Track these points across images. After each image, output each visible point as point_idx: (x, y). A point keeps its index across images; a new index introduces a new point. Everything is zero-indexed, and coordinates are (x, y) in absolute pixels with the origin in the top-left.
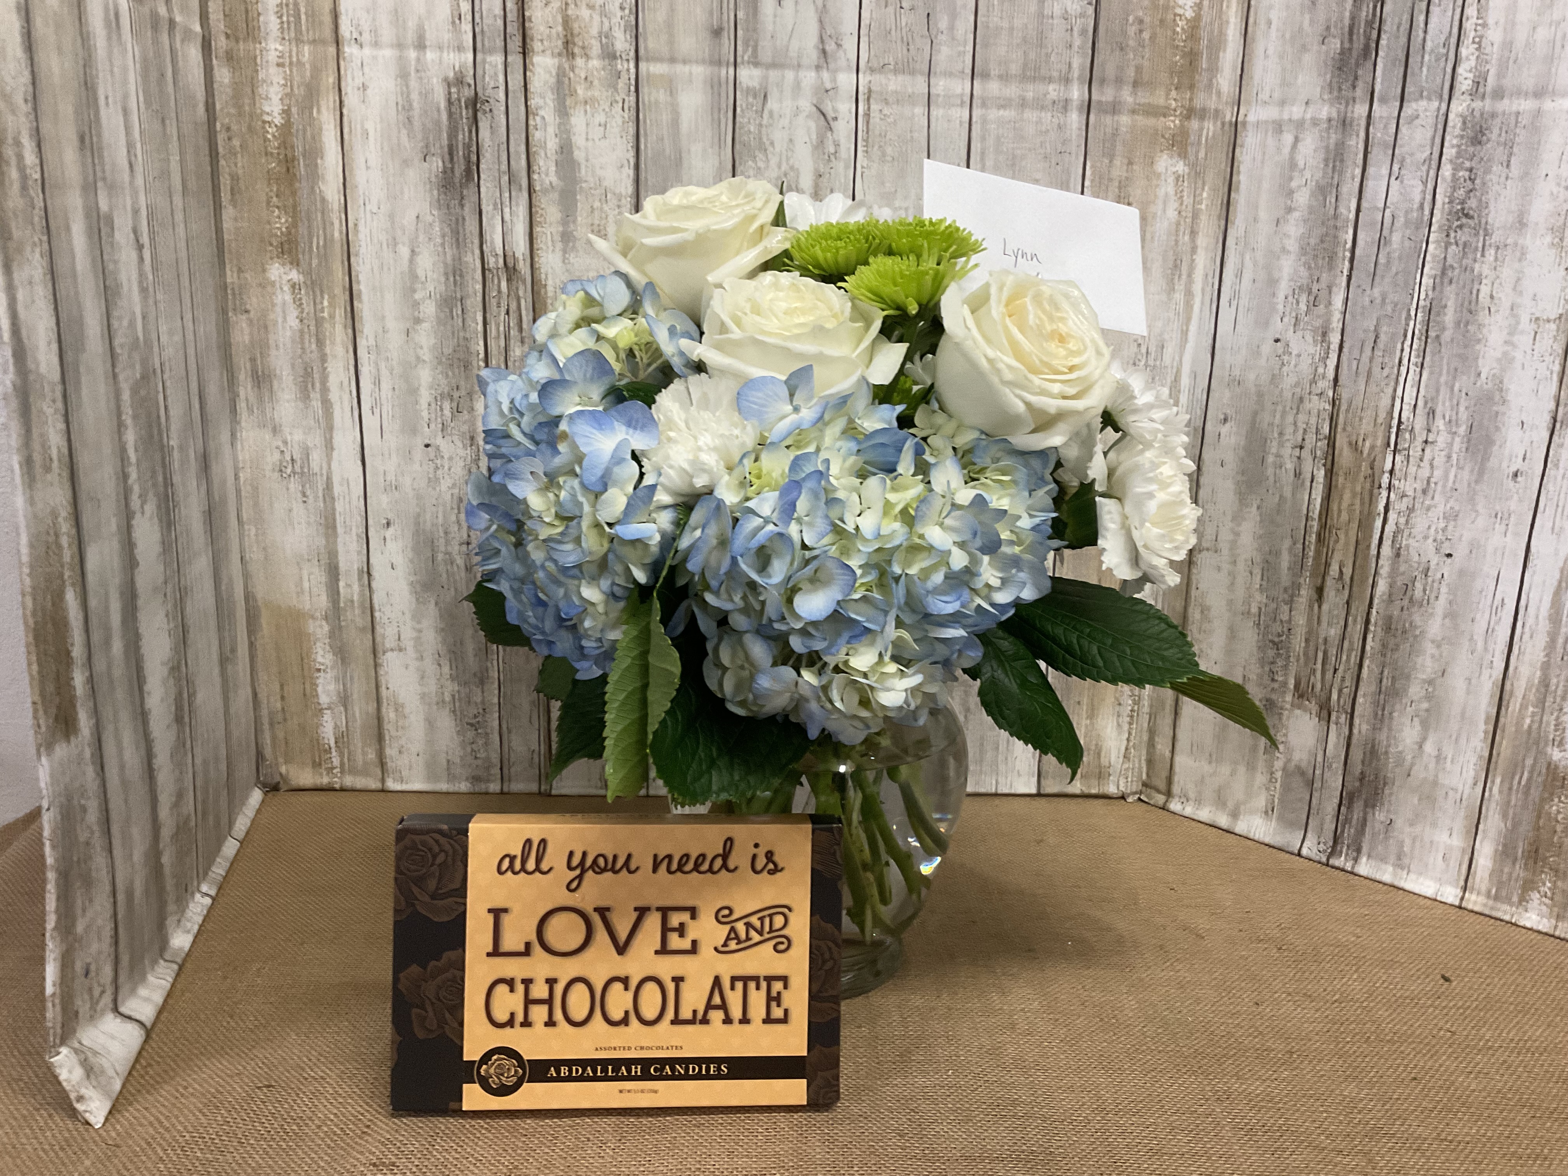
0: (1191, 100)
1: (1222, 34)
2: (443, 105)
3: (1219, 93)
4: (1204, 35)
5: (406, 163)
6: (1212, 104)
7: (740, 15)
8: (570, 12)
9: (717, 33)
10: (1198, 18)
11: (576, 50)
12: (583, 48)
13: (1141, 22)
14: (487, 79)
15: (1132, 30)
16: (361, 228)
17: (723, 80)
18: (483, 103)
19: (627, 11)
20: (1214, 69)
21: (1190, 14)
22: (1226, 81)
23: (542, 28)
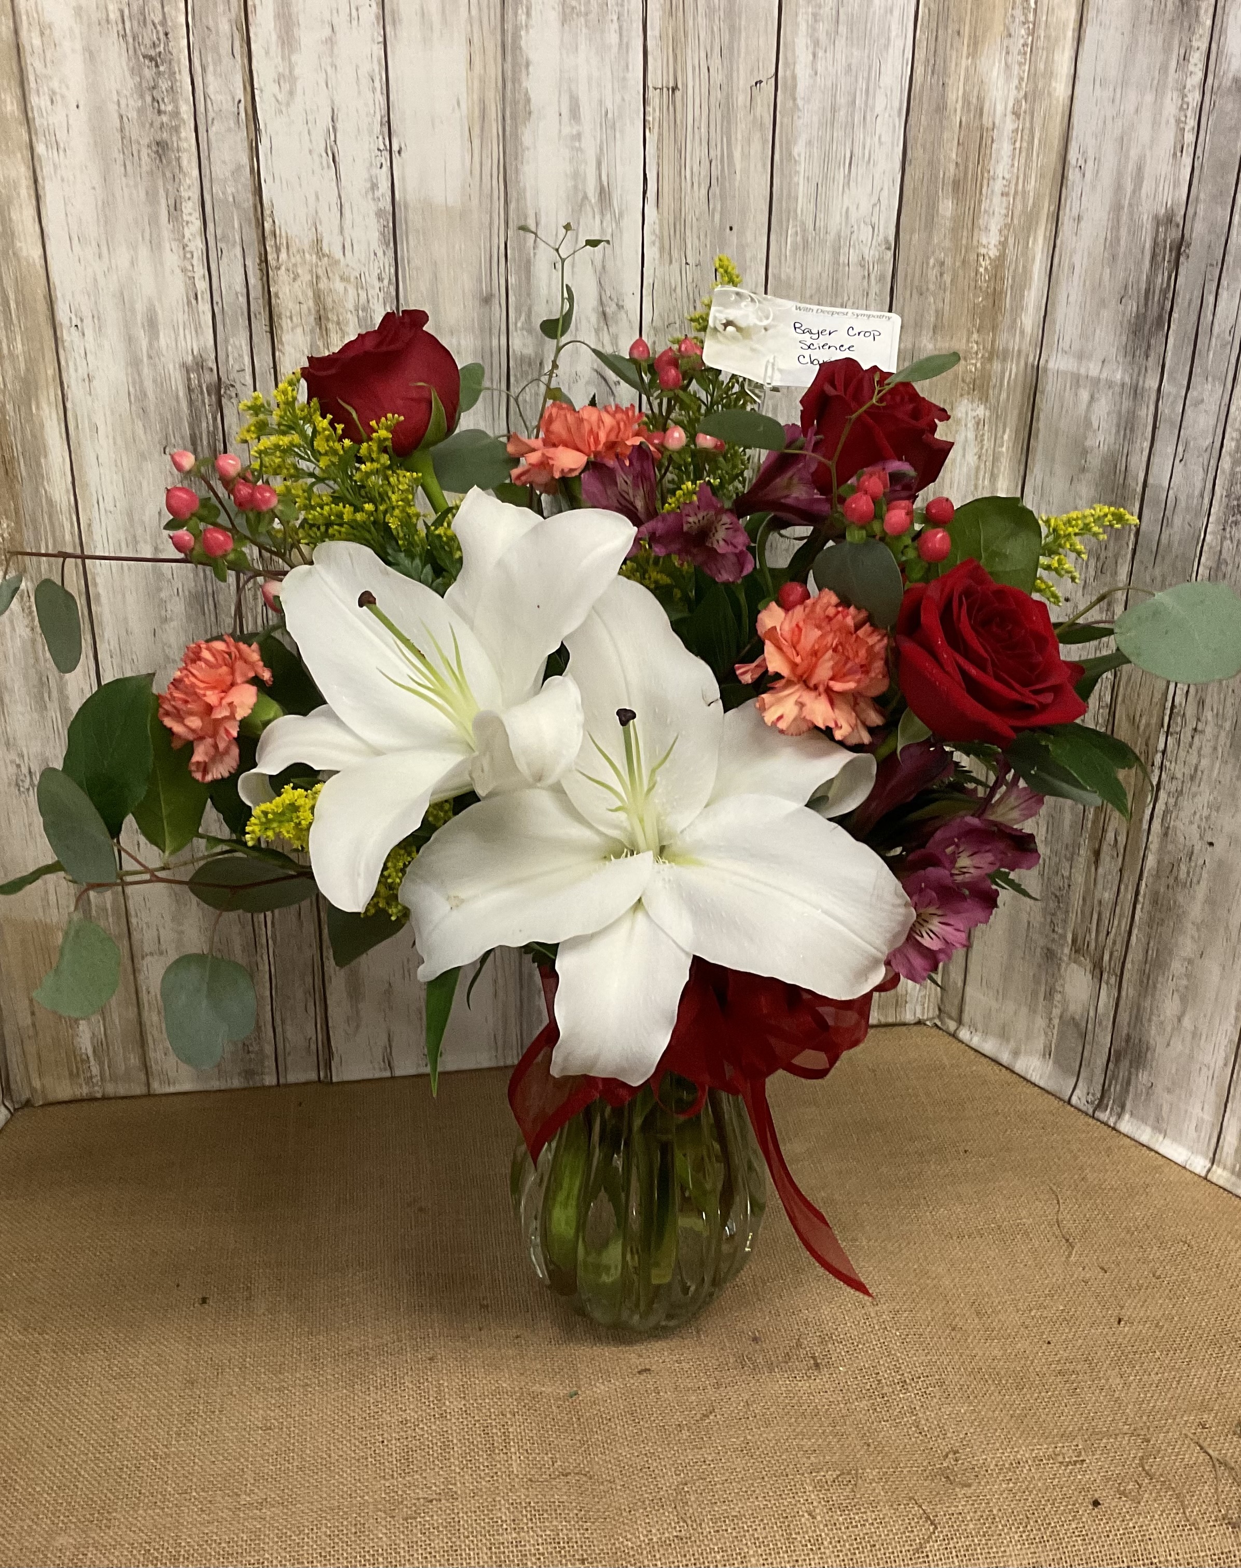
0: (993, 342)
1: (1027, 271)
2: (182, 394)
3: (1022, 332)
4: (1008, 274)
5: (142, 456)
6: (1015, 344)
7: (512, 280)
8: (321, 286)
9: (487, 300)
10: (1002, 257)
11: (330, 326)
12: (338, 323)
13: (942, 264)
14: (231, 361)
15: (932, 274)
16: (96, 527)
17: (495, 349)
18: (227, 388)
19: (386, 282)
20: (1018, 307)
21: (993, 253)
22: (1029, 320)
23: (291, 305)
